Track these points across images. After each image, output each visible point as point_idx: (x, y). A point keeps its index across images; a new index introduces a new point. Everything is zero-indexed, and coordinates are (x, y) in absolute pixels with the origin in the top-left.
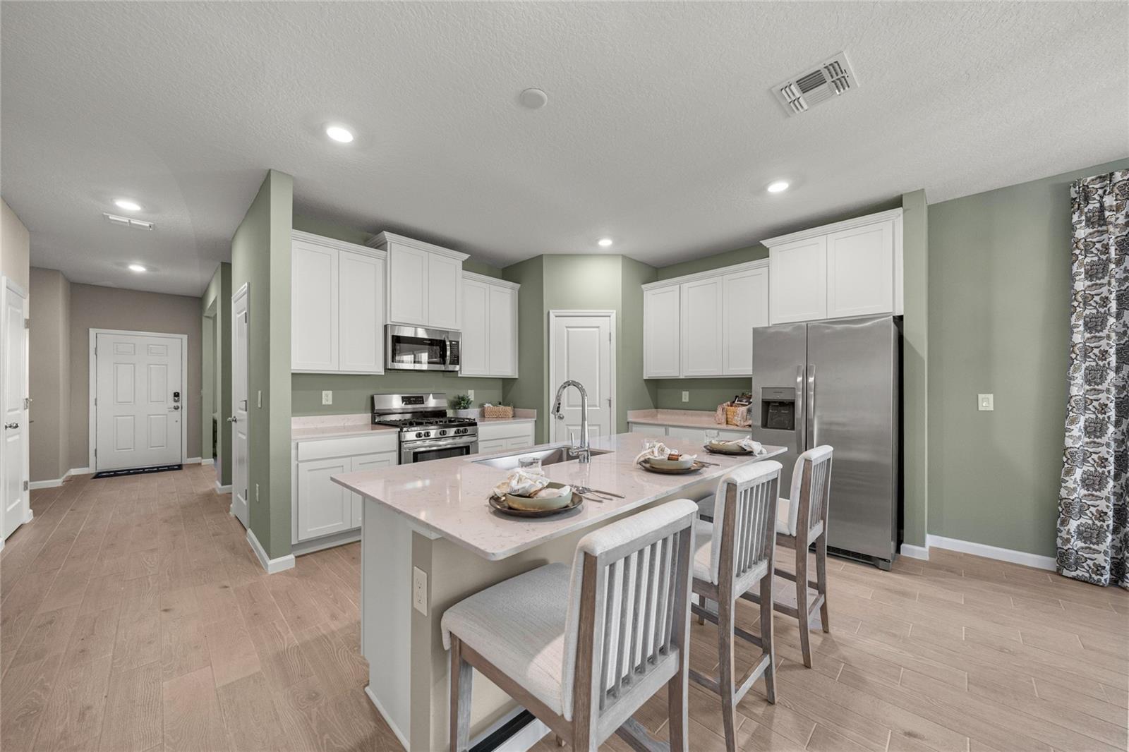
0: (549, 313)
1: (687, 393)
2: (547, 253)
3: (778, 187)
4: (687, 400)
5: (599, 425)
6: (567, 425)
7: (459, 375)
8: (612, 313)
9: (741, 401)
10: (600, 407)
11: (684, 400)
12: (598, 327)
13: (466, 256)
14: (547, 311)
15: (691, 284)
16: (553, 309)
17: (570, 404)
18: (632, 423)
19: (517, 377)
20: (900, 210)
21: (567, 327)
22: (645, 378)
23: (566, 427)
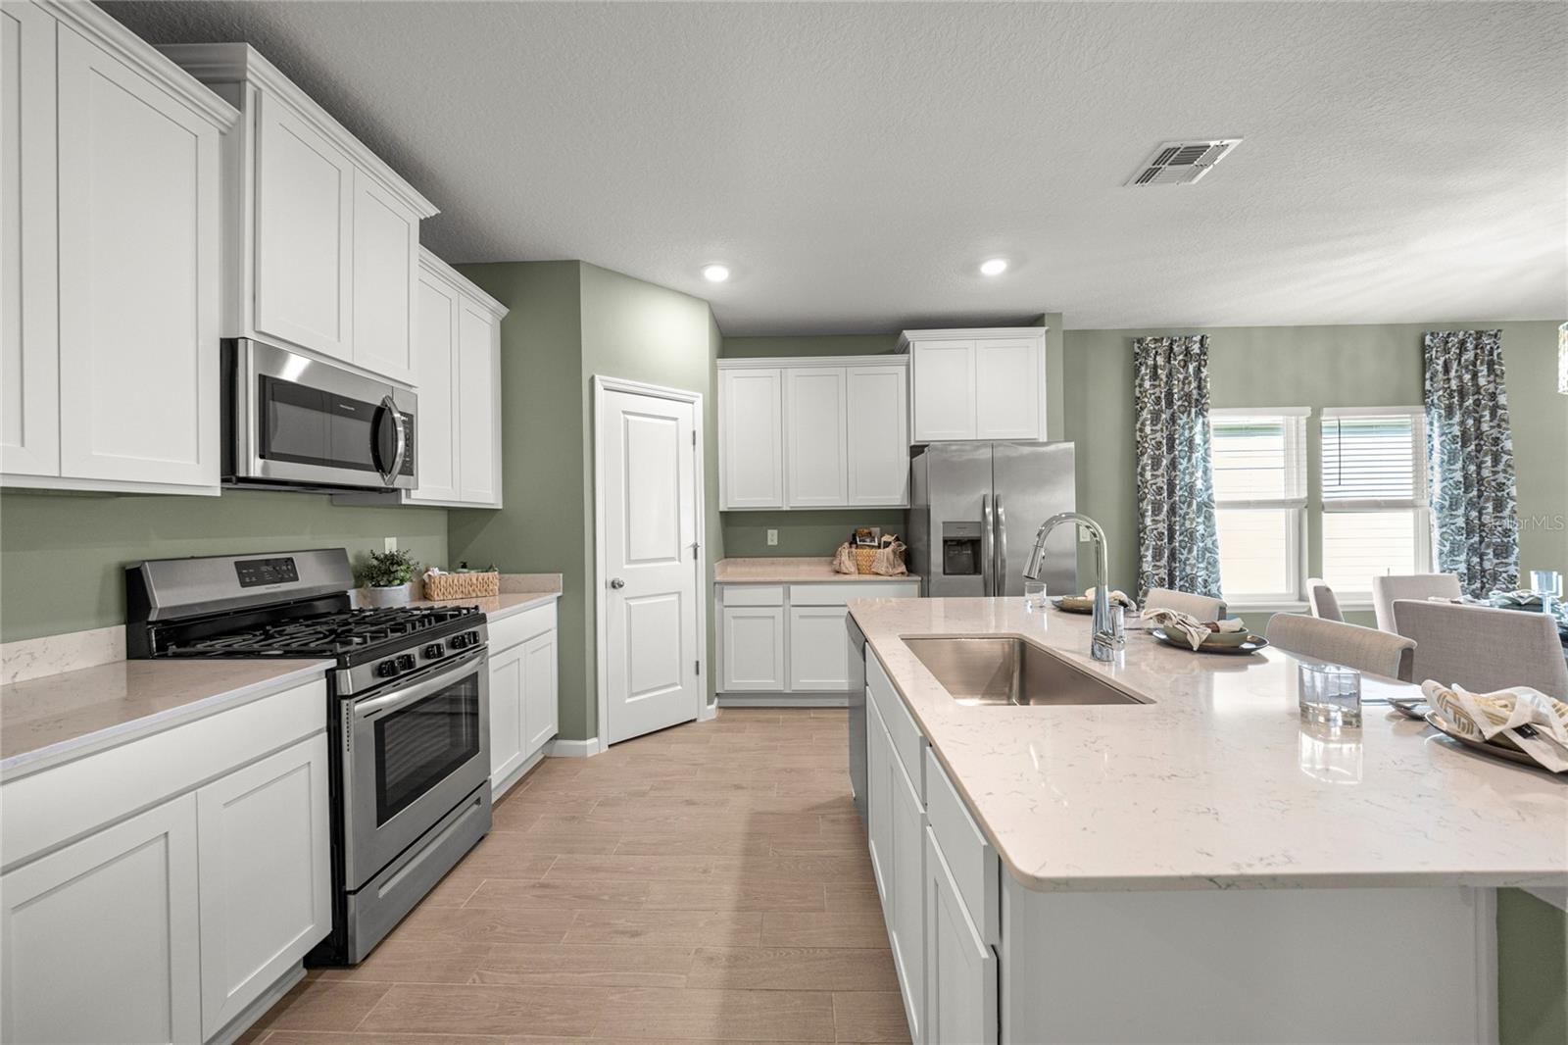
0: (592, 380)
1: (776, 532)
2: (588, 261)
3: (994, 268)
4: (775, 543)
5: (679, 593)
6: (626, 599)
7: (405, 501)
8: (697, 397)
9: (864, 541)
10: (680, 561)
11: (770, 543)
12: (675, 419)
13: (432, 211)
14: (590, 377)
15: (803, 372)
16: (599, 374)
17: (632, 558)
18: (720, 583)
19: (500, 507)
20: (1042, 330)
21: (624, 412)
22: (721, 510)
23: (625, 601)
